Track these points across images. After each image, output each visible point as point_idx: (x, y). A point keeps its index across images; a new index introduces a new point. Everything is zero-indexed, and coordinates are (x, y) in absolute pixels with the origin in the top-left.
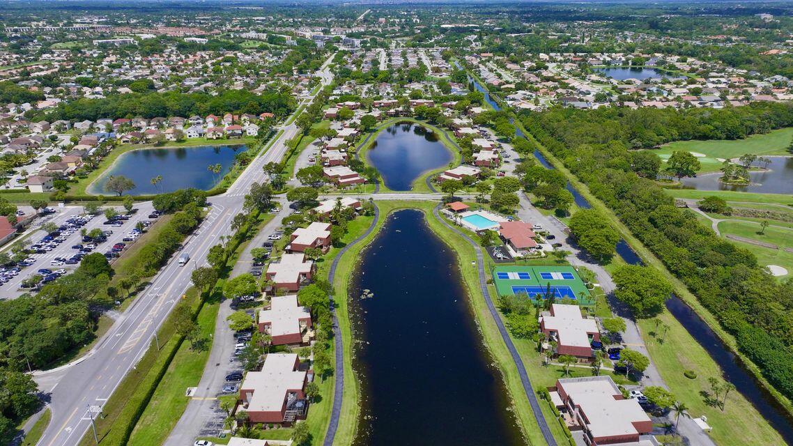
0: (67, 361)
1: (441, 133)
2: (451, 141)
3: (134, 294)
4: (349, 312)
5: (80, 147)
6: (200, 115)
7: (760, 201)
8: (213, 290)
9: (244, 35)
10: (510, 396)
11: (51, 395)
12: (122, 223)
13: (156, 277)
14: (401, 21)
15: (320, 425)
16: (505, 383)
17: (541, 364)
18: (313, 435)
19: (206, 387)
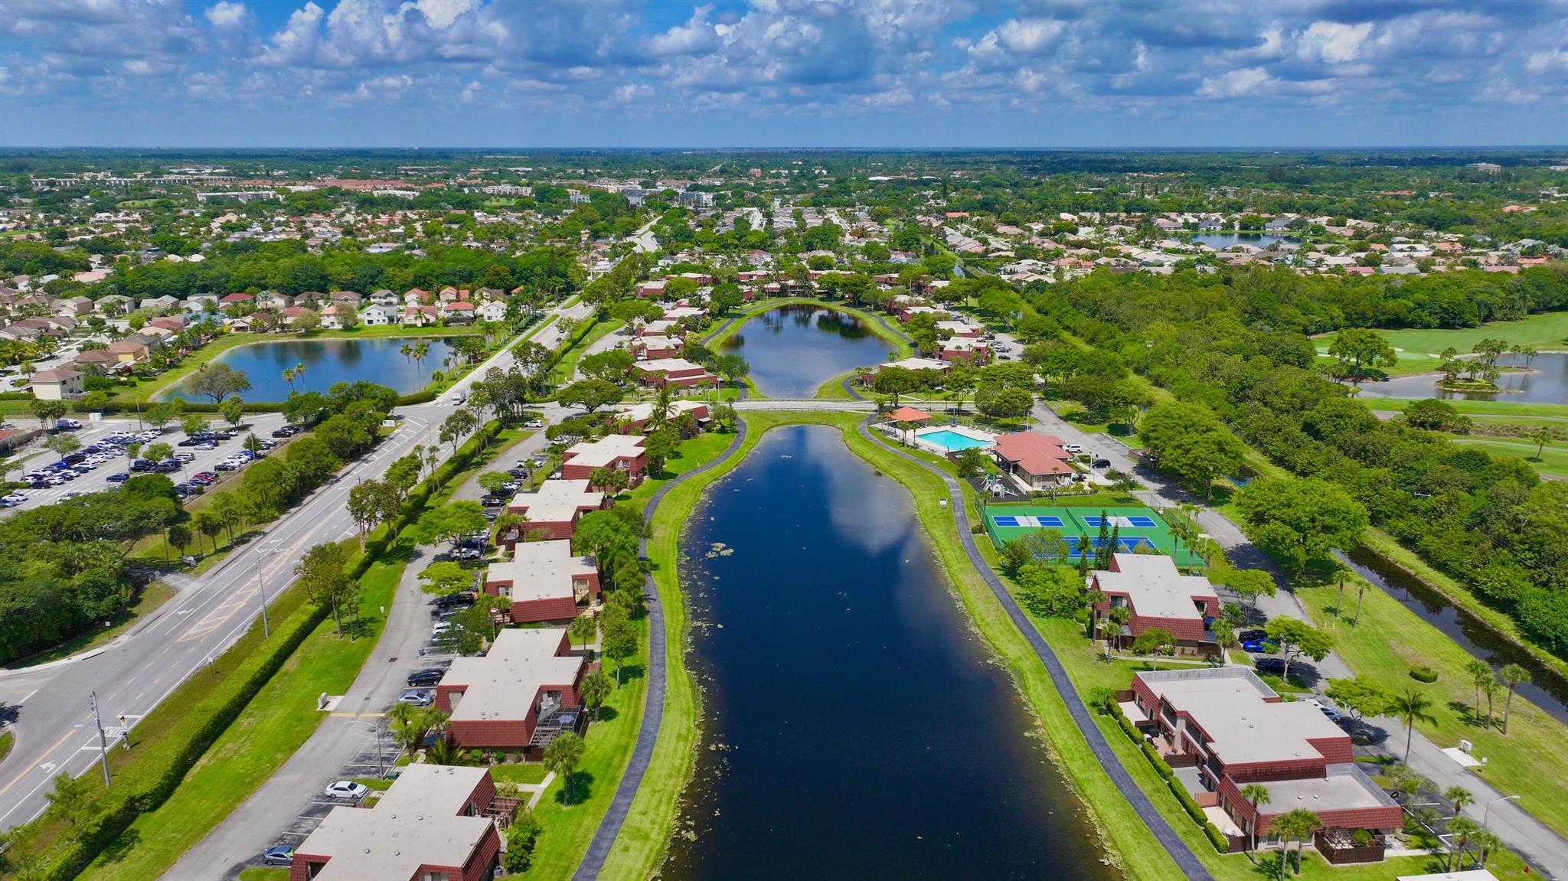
0: (65, 653)
1: (872, 321)
2: (891, 329)
3: (227, 549)
4: (681, 578)
5: (148, 330)
6: (393, 290)
7: (1526, 413)
8: (394, 542)
9: (489, 190)
10: (1033, 713)
11: (19, 710)
12: (216, 445)
13: (276, 523)
14: (791, 173)
15: (611, 759)
16: (1020, 691)
17: (1096, 658)
18: (594, 776)
19: (365, 695)
